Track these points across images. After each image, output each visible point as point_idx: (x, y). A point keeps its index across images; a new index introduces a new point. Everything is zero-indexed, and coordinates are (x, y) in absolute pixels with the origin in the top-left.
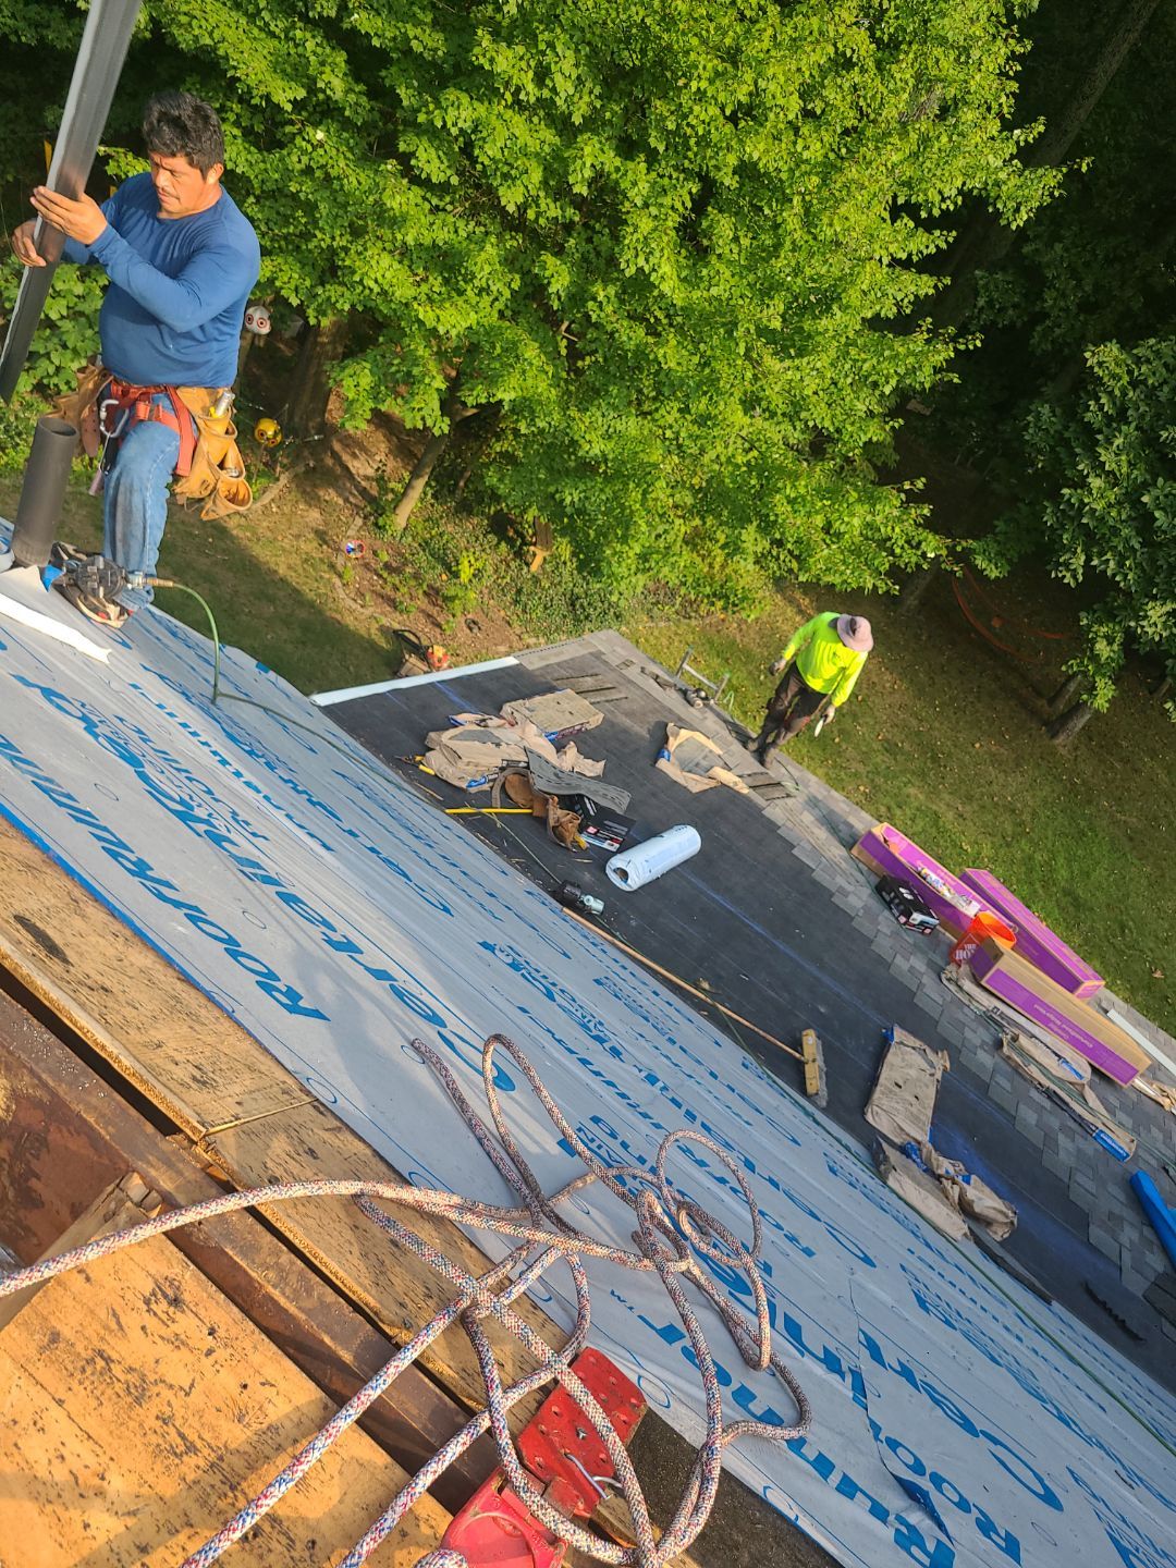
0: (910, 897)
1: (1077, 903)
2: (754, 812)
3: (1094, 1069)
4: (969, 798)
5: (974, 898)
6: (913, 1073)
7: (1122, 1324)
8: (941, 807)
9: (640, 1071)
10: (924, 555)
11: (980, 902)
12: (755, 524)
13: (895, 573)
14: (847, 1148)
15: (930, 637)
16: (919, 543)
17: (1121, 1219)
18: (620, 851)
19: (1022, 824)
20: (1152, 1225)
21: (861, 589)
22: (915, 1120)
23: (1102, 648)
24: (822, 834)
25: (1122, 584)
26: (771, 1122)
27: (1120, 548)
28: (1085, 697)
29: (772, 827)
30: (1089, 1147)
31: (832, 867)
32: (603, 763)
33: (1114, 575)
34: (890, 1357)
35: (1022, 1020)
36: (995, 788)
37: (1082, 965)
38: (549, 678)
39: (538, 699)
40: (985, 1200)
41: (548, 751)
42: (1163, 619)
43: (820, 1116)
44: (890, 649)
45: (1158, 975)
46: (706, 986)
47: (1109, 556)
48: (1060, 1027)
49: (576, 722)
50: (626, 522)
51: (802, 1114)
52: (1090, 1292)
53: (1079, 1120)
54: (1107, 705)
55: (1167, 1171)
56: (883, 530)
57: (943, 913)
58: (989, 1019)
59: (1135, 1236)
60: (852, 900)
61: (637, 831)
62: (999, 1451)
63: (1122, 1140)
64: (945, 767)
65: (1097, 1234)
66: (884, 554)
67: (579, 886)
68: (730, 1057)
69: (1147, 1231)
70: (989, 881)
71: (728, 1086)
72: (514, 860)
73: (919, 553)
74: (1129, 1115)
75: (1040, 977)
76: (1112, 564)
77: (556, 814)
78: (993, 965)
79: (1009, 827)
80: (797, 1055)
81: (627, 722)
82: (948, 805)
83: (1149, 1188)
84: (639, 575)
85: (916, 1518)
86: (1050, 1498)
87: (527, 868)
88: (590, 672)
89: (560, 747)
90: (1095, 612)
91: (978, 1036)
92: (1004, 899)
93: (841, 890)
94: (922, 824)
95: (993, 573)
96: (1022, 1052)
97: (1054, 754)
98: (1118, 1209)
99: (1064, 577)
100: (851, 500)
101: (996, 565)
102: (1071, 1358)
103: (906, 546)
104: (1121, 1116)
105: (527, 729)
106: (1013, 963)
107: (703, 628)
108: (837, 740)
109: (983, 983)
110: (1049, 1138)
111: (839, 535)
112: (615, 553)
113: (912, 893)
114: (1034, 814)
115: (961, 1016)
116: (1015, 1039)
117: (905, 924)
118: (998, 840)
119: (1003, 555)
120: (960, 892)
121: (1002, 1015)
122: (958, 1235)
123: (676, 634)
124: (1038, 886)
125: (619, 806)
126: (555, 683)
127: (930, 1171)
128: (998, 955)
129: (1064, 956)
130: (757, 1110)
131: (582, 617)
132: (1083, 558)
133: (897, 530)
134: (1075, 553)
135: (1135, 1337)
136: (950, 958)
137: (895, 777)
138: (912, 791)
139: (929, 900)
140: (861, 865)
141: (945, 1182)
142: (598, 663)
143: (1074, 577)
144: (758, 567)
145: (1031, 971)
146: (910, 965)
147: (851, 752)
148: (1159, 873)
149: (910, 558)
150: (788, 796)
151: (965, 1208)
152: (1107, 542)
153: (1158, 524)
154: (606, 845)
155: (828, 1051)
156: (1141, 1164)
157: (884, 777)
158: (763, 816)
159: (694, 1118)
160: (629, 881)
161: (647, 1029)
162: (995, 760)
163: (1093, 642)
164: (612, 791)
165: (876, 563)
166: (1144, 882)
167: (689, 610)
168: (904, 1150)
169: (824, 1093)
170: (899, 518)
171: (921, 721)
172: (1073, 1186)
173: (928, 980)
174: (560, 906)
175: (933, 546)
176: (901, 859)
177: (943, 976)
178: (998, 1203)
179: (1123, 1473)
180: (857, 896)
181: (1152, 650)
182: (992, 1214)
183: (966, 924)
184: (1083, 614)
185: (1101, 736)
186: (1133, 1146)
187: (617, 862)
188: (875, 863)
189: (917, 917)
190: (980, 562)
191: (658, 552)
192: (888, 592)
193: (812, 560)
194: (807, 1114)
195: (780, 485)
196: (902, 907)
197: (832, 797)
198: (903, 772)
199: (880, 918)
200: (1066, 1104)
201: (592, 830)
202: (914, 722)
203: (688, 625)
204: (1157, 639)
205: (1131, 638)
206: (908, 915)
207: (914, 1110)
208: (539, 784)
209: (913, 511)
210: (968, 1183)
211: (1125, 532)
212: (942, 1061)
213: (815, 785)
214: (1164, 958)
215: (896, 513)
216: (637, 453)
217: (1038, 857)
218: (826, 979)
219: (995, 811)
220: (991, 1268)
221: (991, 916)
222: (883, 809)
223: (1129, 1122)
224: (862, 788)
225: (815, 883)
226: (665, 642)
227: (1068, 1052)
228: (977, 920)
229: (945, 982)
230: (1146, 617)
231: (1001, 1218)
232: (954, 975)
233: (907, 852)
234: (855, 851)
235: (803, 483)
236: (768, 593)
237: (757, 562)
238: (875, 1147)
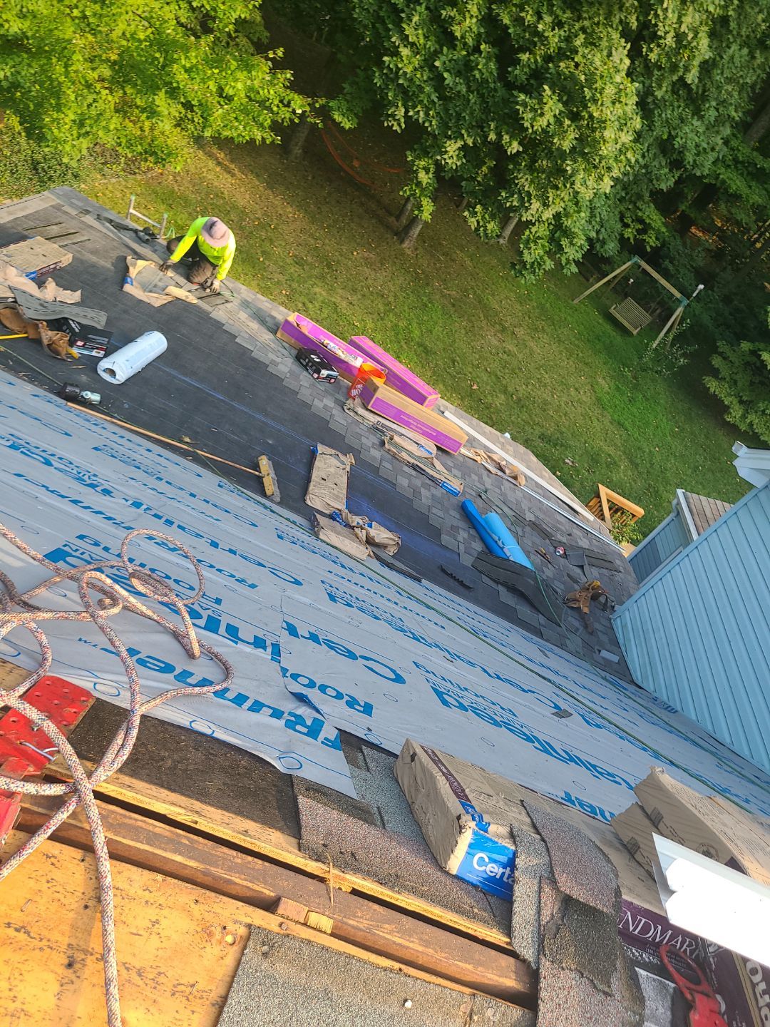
0: (318, 360)
1: (427, 351)
2: (204, 317)
3: (438, 448)
4: (355, 291)
5: (359, 355)
6: (332, 470)
7: (461, 583)
8: (337, 299)
9: (127, 501)
10: (294, 112)
11: (362, 357)
12: (163, 90)
13: (276, 127)
14: (294, 523)
15: (313, 178)
16: (289, 102)
17: (458, 527)
18: (105, 356)
19: (389, 304)
20: (474, 527)
21: (252, 141)
22: (337, 498)
23: (424, 178)
24: (254, 326)
25: (429, 129)
26: (237, 517)
27: (425, 102)
28: (416, 212)
29: (218, 325)
30: (439, 492)
31: (265, 347)
32: (79, 292)
33: (424, 122)
34: (302, 631)
35: (394, 426)
36: (370, 281)
37: (427, 387)
38: (20, 228)
39: (12, 247)
40: (381, 534)
41: (31, 288)
42: (457, 153)
43: (275, 507)
44: (287, 188)
45: (475, 387)
46: (187, 440)
47: (419, 108)
48: (417, 427)
49: (50, 261)
50: (56, 92)
51: (262, 509)
52: (443, 571)
53: (432, 479)
54: (430, 217)
55: (481, 496)
56: (261, 92)
57: (340, 368)
58: (376, 429)
59: (466, 535)
60: (281, 368)
61: (116, 340)
62: (370, 664)
63: (456, 485)
64: (336, 271)
65: (445, 539)
66: (265, 112)
67: (77, 386)
68: (209, 482)
69: (472, 532)
70: (367, 343)
71: (204, 500)
72: (21, 374)
73: (290, 110)
74: (459, 470)
75: (402, 398)
76: (422, 114)
77: (47, 335)
78: (373, 395)
79: (381, 307)
80: (257, 473)
81: (94, 258)
82: (342, 297)
83: (471, 508)
84: (81, 139)
85: (303, 710)
86: (399, 679)
87: (34, 378)
88: (55, 221)
89: (40, 283)
90: (415, 150)
91: (370, 440)
92: (377, 353)
93: (273, 362)
94: (326, 312)
95: (347, 125)
96: (397, 445)
97: (403, 254)
98: (456, 523)
99: (393, 125)
100: (233, 68)
101: (348, 118)
102: (428, 607)
103: (281, 105)
104: (455, 471)
105: (8, 271)
106: (386, 393)
107: (147, 183)
108: (261, 259)
109: (369, 408)
110: (416, 492)
111: (229, 99)
112: (54, 120)
113: (319, 358)
114: (396, 296)
115: (358, 430)
116: (392, 438)
117: (318, 378)
118: (376, 317)
119: (351, 111)
120: (350, 353)
121: (383, 425)
122: (364, 557)
123: (127, 188)
124: (403, 343)
125: (98, 322)
126: (26, 233)
127: (348, 525)
128: (376, 388)
129: (416, 383)
130: (226, 511)
131: (46, 179)
132: (403, 110)
133: (272, 92)
134: (397, 107)
135: (468, 588)
136: (349, 395)
137: (305, 282)
138: (317, 290)
139: (330, 361)
140: (284, 344)
141: (356, 530)
142: (59, 214)
143: (399, 125)
144: (179, 129)
145: (396, 395)
146: (324, 403)
147: (272, 267)
148: (471, 325)
149: (285, 114)
150: (227, 302)
151: (370, 542)
152: (417, 98)
153: (447, 82)
154: (94, 353)
155: (277, 467)
156: (467, 496)
157: (297, 282)
158: (211, 318)
159: (172, 523)
160: (117, 377)
161: (138, 474)
162: (368, 262)
163: (416, 172)
164: (91, 313)
165: (261, 119)
166: (463, 332)
167: (132, 167)
168: (331, 517)
169: (278, 493)
170: (271, 82)
171: (317, 239)
172: (432, 516)
173: (336, 412)
174: (65, 402)
175: (299, 104)
176: (310, 336)
177: (345, 408)
178: (389, 535)
179: (449, 657)
180: (284, 365)
181: (452, 176)
182: (386, 541)
183: (356, 372)
184: (408, 153)
185: (430, 240)
186: (462, 487)
187: (104, 364)
188: (293, 341)
189: (324, 373)
190: (337, 117)
191: (90, 118)
192: (273, 142)
193: (211, 118)
194: (266, 507)
195: (175, 56)
196: (314, 368)
197: (258, 299)
198: (310, 277)
199: (301, 377)
200: (424, 471)
201: (80, 343)
202: (312, 241)
203: (136, 180)
204: (454, 167)
205: (439, 168)
206: (318, 372)
207: (335, 492)
208: (29, 314)
209: (279, 76)
210: (371, 527)
211: (427, 89)
212: (349, 460)
214: (478, 377)
215: (268, 78)
216: (51, 31)
217: (401, 324)
218: (270, 422)
219: (372, 297)
220: (386, 571)
221: (370, 365)
222: (300, 305)
223: (459, 474)
224: (284, 292)
225: (255, 360)
226: (119, 195)
227: (423, 440)
228: (360, 370)
229: (347, 411)
230: (446, 152)
231: (391, 542)
232: (352, 406)
233: (313, 330)
234: (279, 335)
235: (194, 54)
236: (192, 150)
237: (178, 125)
238: (312, 519)
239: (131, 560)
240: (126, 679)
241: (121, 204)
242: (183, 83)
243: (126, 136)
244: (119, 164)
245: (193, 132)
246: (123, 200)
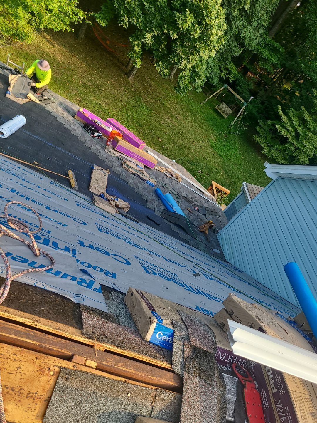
0: (93, 129)
1: (140, 125)
2: (43, 109)
3: (145, 166)
4: (109, 98)
6: (100, 176)
7: (156, 223)
8: (101, 102)
9: (8, 189)
10: (79, 18)
11: (112, 127)
12: (21, 6)
13: (72, 24)
14: (84, 199)
15: (89, 48)
16: (77, 14)
17: (154, 200)
19: (123, 104)
20: (161, 200)
21: (62, 30)
22: (102, 188)
23: (136, 49)
24: (65, 113)
25: (139, 27)
26: (58, 196)
27: (137, 15)
28: (134, 64)
29: (49, 113)
30: (146, 185)
31: (70, 123)
33: (136, 24)
34: (86, 244)
35: (126, 157)
36: (115, 95)
37: (140, 140)
40: (121, 203)
42: (151, 38)
43: (76, 192)
44: (78, 52)
46: (36, 163)
47: (134, 18)
48: (136, 157)
51: (70, 193)
52: (148, 218)
53: (143, 179)
54: (140, 66)
55: (163, 187)
56: (65, 8)
57: (103, 132)
58: (118, 158)
59: (157, 203)
60: (77, 132)
61: (3, 118)
62: (115, 257)
63: (153, 182)
64: (101, 90)
65: (149, 205)
66: (67, 17)
68: (46, 181)
69: (160, 201)
70: (114, 121)
71: (44, 189)
73: (78, 17)
74: (155, 176)
75: (130, 145)
76: (135, 21)
78: (117, 144)
79: (120, 106)
80: (68, 178)
82: (103, 101)
83: (159, 192)
85: (85, 277)
86: (128, 263)
90: (133, 37)
91: (116, 163)
92: (118, 126)
93: (73, 129)
94: (97, 108)
95: (103, 25)
96: (128, 165)
97: (129, 83)
98: (153, 198)
99: (123, 25)
101: (104, 22)
102: (142, 233)
103: (73, 15)
104: (152, 176)
106: (122, 143)
107: (16, 49)
108: (68, 84)
109: (116, 149)
110: (136, 185)
111: (51, 11)
113: (93, 127)
114: (126, 101)
115: (111, 159)
116: (125, 162)
117: (93, 136)
118: (118, 110)
119: (105, 18)
120: (107, 126)
121: (121, 157)
122: (114, 213)
123: (7, 51)
124: (130, 121)
127: (107, 200)
128: (118, 141)
129: (135, 138)
130: (54, 194)
132: (127, 19)
133: (69, 9)
134: (125, 17)
135: (158, 225)
136: (107, 144)
137: (87, 94)
138: (92, 98)
139: (98, 129)
140: (78, 121)
141: (111, 201)
143: (126, 25)
144: (29, 24)
145: (128, 144)
146: (96, 148)
147: (72, 88)
148: (158, 114)
149: (76, 19)
150: (52, 102)
151: (117, 206)
152: (133, 13)
153: (146, 7)
155: (76, 175)
156: (158, 186)
157: (84, 94)
158: (46, 110)
159: (29, 199)
160: (4, 135)
161: (14, 178)
162: (114, 86)
163: (134, 47)
165: (65, 21)
166: (155, 117)
167: (9, 41)
168: (100, 196)
169: (77, 186)
170: (69, 4)
171: (91, 76)
172: (143, 195)
173: (101, 151)
175: (82, 14)
176: (89, 118)
177: (105, 149)
178: (125, 203)
179: (149, 253)
180: (78, 130)
181: (149, 48)
182: (124, 206)
183: (109, 134)
184: (130, 38)
185: (140, 77)
186: (155, 183)
188: (82, 120)
189: (96, 134)
190: (99, 21)
192: (71, 31)
193: (43, 20)
194: (72, 192)
196: (91, 132)
197: (66, 101)
198: (89, 92)
199: (86, 136)
200: (139, 176)
202: (90, 76)
203: (10, 47)
204: (150, 45)
205: (144, 45)
206: (93, 134)
207: (102, 185)
210: (117, 200)
211: (137, 10)
212: (107, 172)
213: (60, 98)
214: (162, 136)
215: (67, 2)
217: (129, 113)
218: (72, 155)
219: (116, 102)
220: (124, 219)
221: (116, 131)
222: (85, 105)
224: (78, 99)
225: (65, 128)
227: (139, 163)
228: (111, 133)
229: (106, 151)
230: (146, 38)
231: (126, 207)
232: (108, 148)
233: (91, 115)
234: (76, 117)
236: (35, 34)
237: (29, 23)
238: (91, 197)
239: (9, 215)
240: (4, 265)
241: (4, 58)
242: (30, 3)
243: (5, 27)
244: (3, 40)
245: (35, 26)
246: (5, 56)
